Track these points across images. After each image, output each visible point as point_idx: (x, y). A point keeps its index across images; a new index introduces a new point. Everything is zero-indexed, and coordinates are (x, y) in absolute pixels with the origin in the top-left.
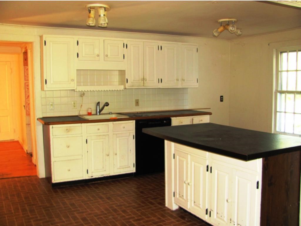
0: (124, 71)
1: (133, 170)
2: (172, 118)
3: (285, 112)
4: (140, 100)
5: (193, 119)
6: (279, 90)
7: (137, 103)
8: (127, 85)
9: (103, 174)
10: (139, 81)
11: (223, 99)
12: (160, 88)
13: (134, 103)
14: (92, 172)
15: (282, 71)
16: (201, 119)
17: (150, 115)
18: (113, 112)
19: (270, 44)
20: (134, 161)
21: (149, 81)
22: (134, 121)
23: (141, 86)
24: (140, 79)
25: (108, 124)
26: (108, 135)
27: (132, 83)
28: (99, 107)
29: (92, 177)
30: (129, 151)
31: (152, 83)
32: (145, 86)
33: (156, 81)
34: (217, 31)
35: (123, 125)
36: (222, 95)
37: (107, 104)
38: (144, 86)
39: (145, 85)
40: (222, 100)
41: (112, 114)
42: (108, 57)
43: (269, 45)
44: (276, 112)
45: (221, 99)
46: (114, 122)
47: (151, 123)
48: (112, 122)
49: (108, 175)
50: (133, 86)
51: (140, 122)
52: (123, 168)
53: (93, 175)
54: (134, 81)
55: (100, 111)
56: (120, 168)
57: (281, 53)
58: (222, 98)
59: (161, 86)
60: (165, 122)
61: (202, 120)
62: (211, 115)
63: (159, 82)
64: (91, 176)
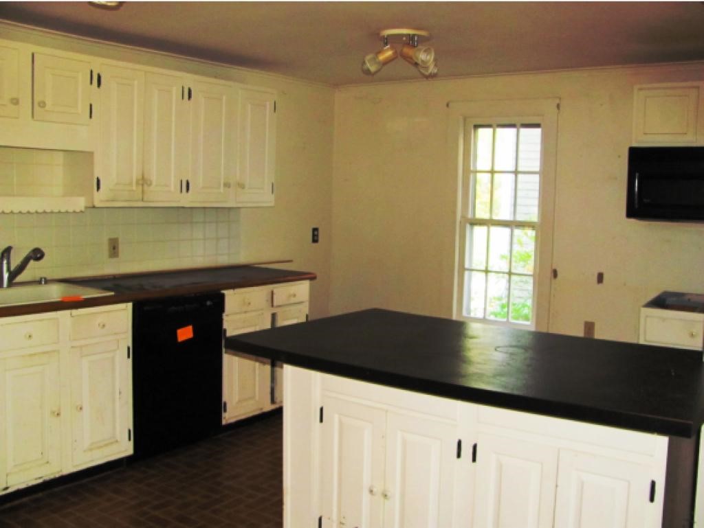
0: (91, 154)
1: (126, 448)
2: (225, 292)
3: (487, 271)
4: (120, 240)
5: (272, 293)
6: (470, 216)
7: (114, 248)
8: (99, 198)
9: (40, 476)
10: (131, 184)
11: (317, 236)
12: (183, 208)
13: (105, 248)
14: (7, 475)
15: (476, 172)
16: (292, 292)
17: (168, 284)
18: (49, 278)
19: (451, 105)
20: (130, 424)
21: (156, 186)
22: (130, 305)
23: (137, 201)
24: (134, 181)
25: (57, 319)
26: (58, 351)
27: (111, 190)
28: (9, 264)
29: (6, 488)
30: (117, 396)
31: (165, 193)
32: (147, 201)
33: (174, 185)
34: (374, 59)
35: (100, 319)
36: (315, 227)
37: (37, 255)
38: (142, 200)
39: (145, 199)
40: (316, 238)
41: (47, 281)
42: (47, 108)
43: (448, 105)
44: (462, 269)
45: (314, 235)
46: (75, 312)
47: (173, 308)
48: (67, 312)
49: (57, 475)
50: (113, 201)
51: (146, 308)
52: (100, 447)
53: (9, 485)
54: (117, 184)
55: (13, 275)
56: (91, 450)
57: (476, 127)
58: (316, 233)
59: (186, 200)
60: (209, 303)
61: (295, 296)
62: (314, 282)
63: (181, 191)
64: (4, 486)
